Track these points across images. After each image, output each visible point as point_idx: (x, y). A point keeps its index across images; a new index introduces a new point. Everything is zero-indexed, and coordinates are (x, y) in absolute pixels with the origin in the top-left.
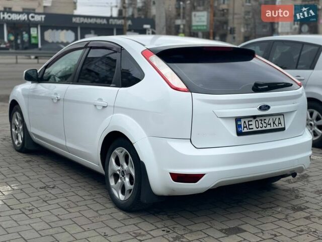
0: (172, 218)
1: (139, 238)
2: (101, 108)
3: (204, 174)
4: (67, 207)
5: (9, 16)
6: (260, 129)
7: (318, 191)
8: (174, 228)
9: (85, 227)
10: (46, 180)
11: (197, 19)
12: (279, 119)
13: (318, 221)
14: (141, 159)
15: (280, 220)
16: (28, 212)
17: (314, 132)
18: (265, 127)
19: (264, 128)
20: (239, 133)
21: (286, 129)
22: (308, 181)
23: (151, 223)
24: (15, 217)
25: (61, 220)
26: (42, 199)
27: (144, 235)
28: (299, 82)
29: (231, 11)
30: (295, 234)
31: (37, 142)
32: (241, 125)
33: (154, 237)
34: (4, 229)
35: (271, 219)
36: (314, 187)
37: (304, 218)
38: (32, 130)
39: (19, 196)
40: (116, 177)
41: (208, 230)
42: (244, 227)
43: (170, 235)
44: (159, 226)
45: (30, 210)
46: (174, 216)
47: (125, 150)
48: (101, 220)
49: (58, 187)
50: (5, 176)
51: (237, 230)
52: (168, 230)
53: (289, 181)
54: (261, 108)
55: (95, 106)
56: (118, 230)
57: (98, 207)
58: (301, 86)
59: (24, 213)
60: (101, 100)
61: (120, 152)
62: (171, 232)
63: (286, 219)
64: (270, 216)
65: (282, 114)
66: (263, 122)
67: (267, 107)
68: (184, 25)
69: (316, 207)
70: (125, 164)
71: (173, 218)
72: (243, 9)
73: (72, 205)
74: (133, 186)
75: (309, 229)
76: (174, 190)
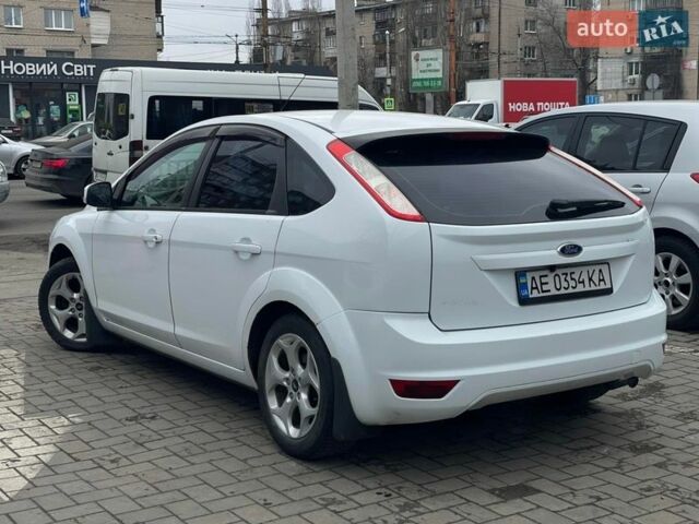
0: (394, 471)
1: (332, 508)
2: (247, 256)
3: (458, 381)
4: (184, 454)
5: (20, 68)
6: (563, 291)
7: (683, 414)
8: (399, 488)
9: (227, 491)
10: (136, 403)
11: (423, 66)
12: (600, 271)
13: (682, 471)
14: (333, 355)
15: (606, 469)
16: (109, 466)
17: (674, 298)
18: (574, 288)
19: (571, 290)
20: (524, 301)
21: (615, 290)
22: (661, 396)
23: (355, 481)
24: (86, 475)
25: (177, 478)
26: (133, 440)
27: (341, 502)
28: (637, 199)
29: (493, 47)
30: (636, 496)
31: (110, 329)
32: (526, 284)
33: (361, 506)
34: (68, 496)
35: (589, 468)
36: (675, 407)
37: (655, 465)
38: (101, 304)
39: (86, 436)
40: (281, 392)
41: (467, 491)
42: (535, 484)
43: (393, 501)
44: (370, 486)
45: (113, 461)
46: (399, 467)
47: (299, 339)
48: (255, 476)
49: (162, 418)
50: (51, 397)
51: (523, 491)
52: (388, 492)
53: (623, 397)
54: (563, 251)
55: (236, 252)
56: (290, 494)
57: (245, 452)
58: (641, 207)
59: (101, 467)
60: (247, 240)
61: (287, 342)
62: (394, 495)
63: (619, 467)
64: (588, 463)
65: (605, 262)
66: (569, 278)
67: (577, 249)
68: (394, 79)
69: (679, 445)
70: (300, 366)
71: (397, 470)
72: (520, 43)
73: (195, 450)
74: (317, 408)
75: (663, 485)
76: (398, 414)
